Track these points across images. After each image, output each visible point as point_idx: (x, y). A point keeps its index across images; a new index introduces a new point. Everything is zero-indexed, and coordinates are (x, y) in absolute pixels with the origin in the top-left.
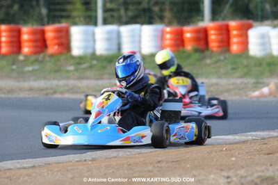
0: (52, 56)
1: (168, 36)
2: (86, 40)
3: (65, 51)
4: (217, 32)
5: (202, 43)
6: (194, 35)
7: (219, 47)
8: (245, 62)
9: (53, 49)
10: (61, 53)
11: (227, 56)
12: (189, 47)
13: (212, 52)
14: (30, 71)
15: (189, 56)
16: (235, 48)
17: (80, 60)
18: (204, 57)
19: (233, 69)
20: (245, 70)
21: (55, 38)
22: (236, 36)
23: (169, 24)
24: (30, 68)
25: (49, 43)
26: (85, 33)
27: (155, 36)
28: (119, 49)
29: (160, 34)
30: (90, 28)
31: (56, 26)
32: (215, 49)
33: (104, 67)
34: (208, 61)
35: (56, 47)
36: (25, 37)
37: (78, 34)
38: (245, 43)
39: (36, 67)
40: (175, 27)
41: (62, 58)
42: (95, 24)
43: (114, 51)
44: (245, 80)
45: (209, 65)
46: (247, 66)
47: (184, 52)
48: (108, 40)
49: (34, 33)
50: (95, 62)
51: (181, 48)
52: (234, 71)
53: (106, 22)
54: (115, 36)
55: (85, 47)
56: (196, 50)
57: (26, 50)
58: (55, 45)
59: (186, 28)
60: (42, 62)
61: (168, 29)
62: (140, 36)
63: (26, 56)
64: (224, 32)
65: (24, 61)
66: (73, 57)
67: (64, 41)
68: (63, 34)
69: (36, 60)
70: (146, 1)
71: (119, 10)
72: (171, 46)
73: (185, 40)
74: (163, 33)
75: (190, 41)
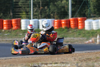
0: (14, 30)
1: (56, 23)
3: (19, 28)
4: (73, 21)
5: (68, 25)
6: (65, 22)
7: (74, 27)
8: (83, 32)
10: (17, 29)
11: (77, 30)
12: (63, 27)
13: (72, 28)
14: (6, 35)
15: (63, 30)
16: (80, 27)
17: (25, 31)
18: (69, 31)
19: (79, 34)
20: (83, 35)
21: (15, 24)
22: (80, 23)
23: (57, 19)
25: (13, 25)
26: (26, 22)
28: (39, 27)
29: (53, 22)
30: (28, 20)
31: (16, 19)
32: (73, 27)
35: (16, 27)
36: (5, 23)
37: (23, 22)
38: (83, 25)
39: (9, 34)
40: (59, 20)
41: (18, 31)
42: (30, 19)
43: (37, 28)
44: (83, 38)
45: (71, 33)
46: (84, 34)
47: (62, 29)
48: (34, 24)
49: (8, 21)
51: (61, 27)
52: (79, 35)
53: (33, 18)
54: (37, 23)
55: (26, 27)
56: (66, 28)
57: (5, 28)
59: (62, 20)
60: (11, 32)
61: (56, 20)
63: (5, 30)
64: (76, 21)
65: (4, 32)
66: (22, 31)
67: (19, 25)
68: (19, 22)
69: (9, 32)
70: (48, 12)
71: (38, 15)
72: (57, 26)
73: (62, 24)
74: (54, 22)
75: (64, 25)
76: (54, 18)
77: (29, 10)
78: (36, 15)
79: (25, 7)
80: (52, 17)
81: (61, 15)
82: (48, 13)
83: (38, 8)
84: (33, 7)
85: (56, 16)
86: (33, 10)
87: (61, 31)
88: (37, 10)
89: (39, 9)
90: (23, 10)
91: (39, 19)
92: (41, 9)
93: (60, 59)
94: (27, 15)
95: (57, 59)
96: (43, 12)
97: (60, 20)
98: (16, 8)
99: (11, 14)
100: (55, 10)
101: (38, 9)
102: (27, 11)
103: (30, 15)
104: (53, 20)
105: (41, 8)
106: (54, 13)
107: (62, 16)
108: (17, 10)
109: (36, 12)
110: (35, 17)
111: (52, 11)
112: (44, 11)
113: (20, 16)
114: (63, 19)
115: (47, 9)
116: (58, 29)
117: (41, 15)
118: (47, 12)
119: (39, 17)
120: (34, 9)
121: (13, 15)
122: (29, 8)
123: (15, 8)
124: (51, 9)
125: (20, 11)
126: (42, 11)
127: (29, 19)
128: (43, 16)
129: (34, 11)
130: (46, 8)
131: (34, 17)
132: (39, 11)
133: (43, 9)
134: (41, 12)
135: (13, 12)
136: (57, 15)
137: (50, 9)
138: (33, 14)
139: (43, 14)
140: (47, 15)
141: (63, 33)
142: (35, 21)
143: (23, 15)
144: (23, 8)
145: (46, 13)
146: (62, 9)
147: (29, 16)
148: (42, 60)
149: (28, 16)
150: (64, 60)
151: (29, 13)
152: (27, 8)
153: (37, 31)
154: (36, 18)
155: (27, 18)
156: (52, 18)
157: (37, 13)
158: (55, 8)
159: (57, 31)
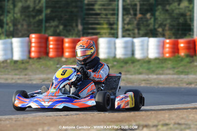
1: (168, 46)
2: (109, 48)
5: (192, 51)
6: (186, 45)
12: (182, 54)
15: (182, 60)
18: (193, 61)
23: (169, 38)
26: (109, 43)
27: (158, 46)
28: (133, 54)
29: (162, 44)
30: (113, 39)
31: (89, 37)
33: (122, 67)
34: (196, 64)
36: (67, 45)
37: (103, 42)
40: (173, 40)
42: (117, 37)
43: (129, 56)
45: (196, 66)
47: (179, 57)
48: (125, 48)
50: (115, 63)
51: (177, 54)
53: (123, 36)
54: (130, 45)
55: (109, 53)
56: (187, 56)
57: (67, 54)
59: (181, 41)
61: (168, 41)
62: (148, 46)
63: (67, 59)
65: (66, 61)
69: (74, 62)
70: (153, 24)
71: (133, 30)
72: (169, 53)
73: (180, 48)
74: (164, 43)
75: (183, 49)
76: (163, 36)
77: (115, 19)
78: (128, 30)
79: (106, 15)
80: (159, 34)
81: (178, 30)
82: (151, 27)
83: (133, 16)
84: (123, 15)
85: (167, 33)
86: (123, 20)
87: (176, 61)
88: (130, 21)
89: (135, 19)
90: (103, 19)
91: (134, 37)
92: (139, 18)
93: (174, 116)
94: (112, 29)
95: (167, 116)
96: (142, 24)
97: (176, 40)
98: (90, 17)
99: (80, 27)
100: (166, 20)
101: (132, 18)
102: (112, 22)
103: (117, 29)
104: (162, 39)
105: (139, 16)
106: (165, 25)
107: (180, 32)
108: (91, 20)
109: (128, 24)
110: (127, 33)
111: (159, 22)
112: (145, 23)
113: (98, 31)
114: (181, 37)
115: (151, 18)
116: (172, 58)
117: (139, 29)
118: (151, 23)
119: (134, 34)
120: (125, 17)
121: (84, 29)
122: (116, 17)
123: (87, 16)
124: (159, 19)
125: (97, 22)
126: (141, 22)
127: (114, 37)
128: (142, 32)
129: (126, 22)
130: (148, 15)
131: (124, 34)
132: (135, 22)
133: (142, 18)
134: (138, 25)
135: (83, 24)
136: (170, 29)
137: (155, 19)
138: (123, 27)
139: (142, 28)
140: (151, 30)
141: (181, 66)
142: (126, 42)
143: (103, 29)
144: (104, 16)
145: (148, 25)
146: (179, 18)
147: (115, 31)
148: (139, 117)
149: (113, 31)
150: (182, 118)
151: (115, 26)
152: (111, 17)
153: (130, 62)
154: (129, 36)
155: (111, 36)
156: (159, 37)
157: (130, 27)
158: (167, 16)
159: (170, 62)
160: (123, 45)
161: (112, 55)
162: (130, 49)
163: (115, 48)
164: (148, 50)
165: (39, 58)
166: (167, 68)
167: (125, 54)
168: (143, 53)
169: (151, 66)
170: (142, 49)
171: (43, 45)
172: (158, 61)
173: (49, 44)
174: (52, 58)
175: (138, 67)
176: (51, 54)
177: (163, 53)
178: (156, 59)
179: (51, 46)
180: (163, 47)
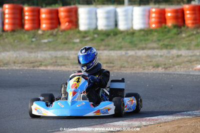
0: (63, 31)
1: (154, 15)
2: (90, 19)
3: (74, 27)
4: (191, 12)
5: (180, 20)
6: (173, 14)
7: (193, 24)
9: (64, 25)
10: (70, 29)
12: (170, 24)
13: (188, 27)
14: (45, 43)
15: (169, 31)
17: (85, 34)
18: (181, 32)
21: (66, 17)
24: (46, 41)
25: (62, 20)
26: (90, 12)
27: (144, 15)
28: (116, 25)
29: (147, 14)
31: (68, 7)
32: (190, 25)
33: (102, 40)
34: (184, 35)
35: (67, 24)
36: (43, 16)
39: (50, 40)
43: (112, 27)
45: (184, 38)
47: (165, 28)
48: (107, 18)
49: (50, 12)
50: (96, 36)
51: (164, 25)
54: (112, 15)
55: (90, 24)
56: (175, 26)
57: (44, 26)
58: (66, 22)
59: (168, 9)
60: (55, 36)
61: (154, 10)
62: (132, 15)
63: (44, 31)
64: (197, 12)
65: (42, 34)
66: (80, 32)
67: (73, 19)
68: (73, 13)
69: (52, 34)
72: (155, 23)
73: (167, 18)
74: (150, 12)
75: (171, 19)
87: (163, 32)
116: (159, 29)
141: (167, 38)
142: (108, 12)
153: (112, 34)
159: (156, 34)
160: (105, 15)
161: (93, 27)
162: (113, 20)
163: (97, 19)
164: (132, 20)
165: (13, 31)
166: (153, 41)
167: (107, 26)
168: (127, 24)
169: (135, 39)
170: (126, 20)
171: (18, 16)
172: (142, 33)
173: (25, 16)
174: (27, 30)
175: (121, 40)
176: (27, 26)
177: (149, 24)
178: (141, 30)
179: (26, 18)
180: (149, 17)
